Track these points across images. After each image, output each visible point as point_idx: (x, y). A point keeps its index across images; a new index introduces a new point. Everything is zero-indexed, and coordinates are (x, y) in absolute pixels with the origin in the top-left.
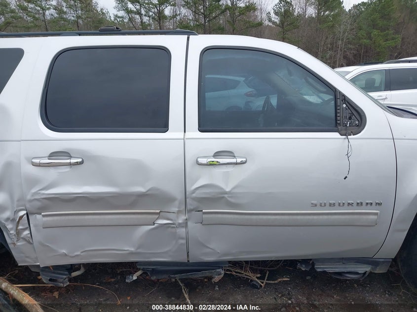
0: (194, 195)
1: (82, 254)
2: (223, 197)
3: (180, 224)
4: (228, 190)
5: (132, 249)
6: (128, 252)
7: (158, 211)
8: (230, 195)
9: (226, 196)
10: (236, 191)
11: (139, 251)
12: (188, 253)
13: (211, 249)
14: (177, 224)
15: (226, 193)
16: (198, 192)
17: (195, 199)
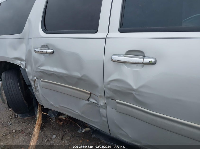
0: (109, 86)
1: (59, 107)
2: (132, 93)
3: (101, 106)
4: (135, 88)
5: (80, 113)
6: (77, 114)
7: (89, 92)
8: (137, 93)
9: (133, 92)
10: (141, 90)
11: (83, 115)
12: (109, 128)
13: (124, 132)
14: (99, 105)
15: (134, 90)
16: (111, 84)
17: (110, 89)
